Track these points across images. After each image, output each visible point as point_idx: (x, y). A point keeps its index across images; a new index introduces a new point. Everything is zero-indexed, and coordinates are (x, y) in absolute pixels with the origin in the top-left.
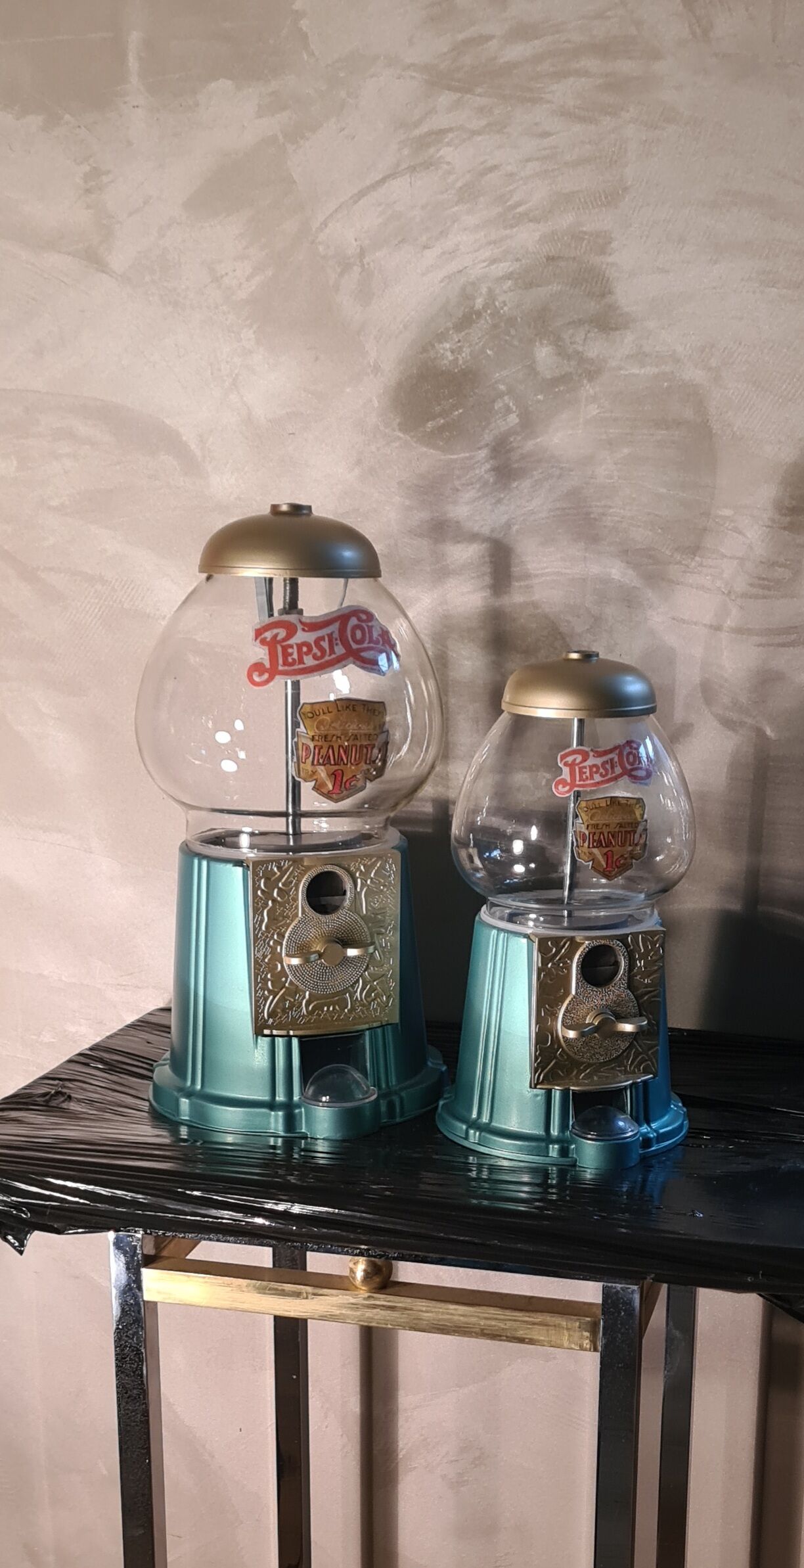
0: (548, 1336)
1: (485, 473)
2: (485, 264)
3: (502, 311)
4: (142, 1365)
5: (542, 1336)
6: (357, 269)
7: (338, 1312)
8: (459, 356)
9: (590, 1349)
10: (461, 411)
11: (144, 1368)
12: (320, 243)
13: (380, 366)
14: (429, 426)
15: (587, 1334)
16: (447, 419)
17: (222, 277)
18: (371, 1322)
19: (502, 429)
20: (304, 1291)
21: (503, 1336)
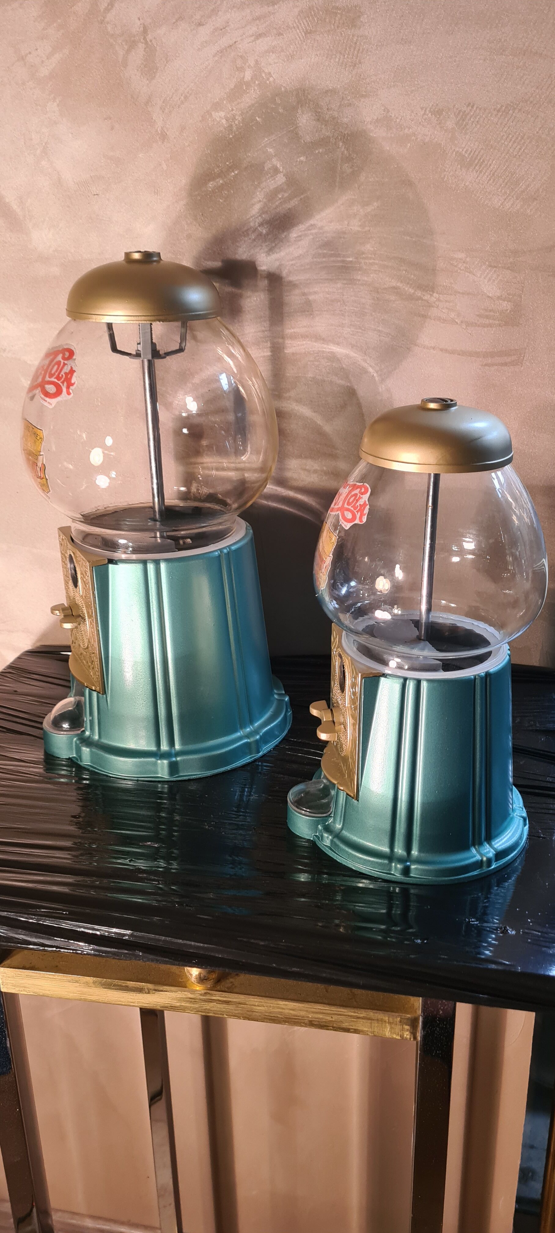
0: (371, 1028)
1: (259, 226)
2: (253, 38)
3: (268, 82)
4: (6, 1039)
5: (366, 1028)
6: (141, 46)
7: (178, 1004)
8: (233, 123)
9: (410, 1039)
10: (236, 172)
11: (8, 1042)
12: (108, 23)
13: (166, 134)
14: (210, 185)
15: (407, 1027)
16: (225, 180)
17: (26, 55)
18: (208, 1013)
19: (272, 188)
20: (145, 988)
21: (330, 1026)
